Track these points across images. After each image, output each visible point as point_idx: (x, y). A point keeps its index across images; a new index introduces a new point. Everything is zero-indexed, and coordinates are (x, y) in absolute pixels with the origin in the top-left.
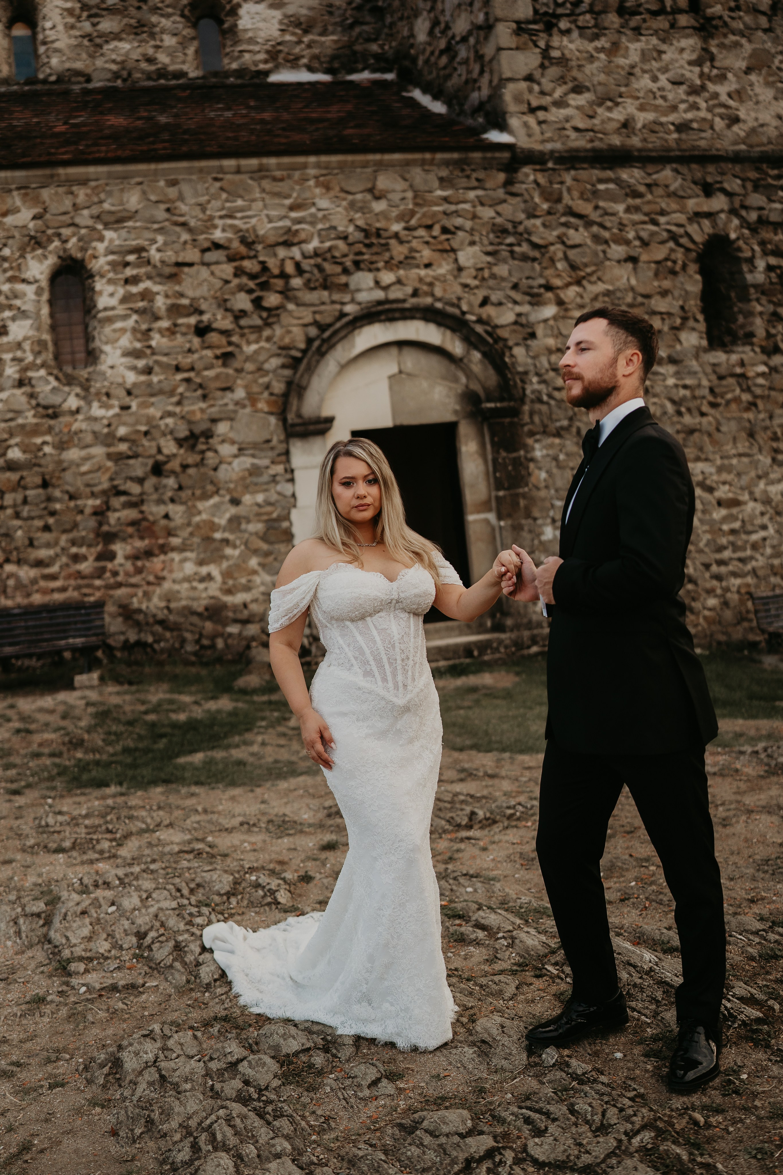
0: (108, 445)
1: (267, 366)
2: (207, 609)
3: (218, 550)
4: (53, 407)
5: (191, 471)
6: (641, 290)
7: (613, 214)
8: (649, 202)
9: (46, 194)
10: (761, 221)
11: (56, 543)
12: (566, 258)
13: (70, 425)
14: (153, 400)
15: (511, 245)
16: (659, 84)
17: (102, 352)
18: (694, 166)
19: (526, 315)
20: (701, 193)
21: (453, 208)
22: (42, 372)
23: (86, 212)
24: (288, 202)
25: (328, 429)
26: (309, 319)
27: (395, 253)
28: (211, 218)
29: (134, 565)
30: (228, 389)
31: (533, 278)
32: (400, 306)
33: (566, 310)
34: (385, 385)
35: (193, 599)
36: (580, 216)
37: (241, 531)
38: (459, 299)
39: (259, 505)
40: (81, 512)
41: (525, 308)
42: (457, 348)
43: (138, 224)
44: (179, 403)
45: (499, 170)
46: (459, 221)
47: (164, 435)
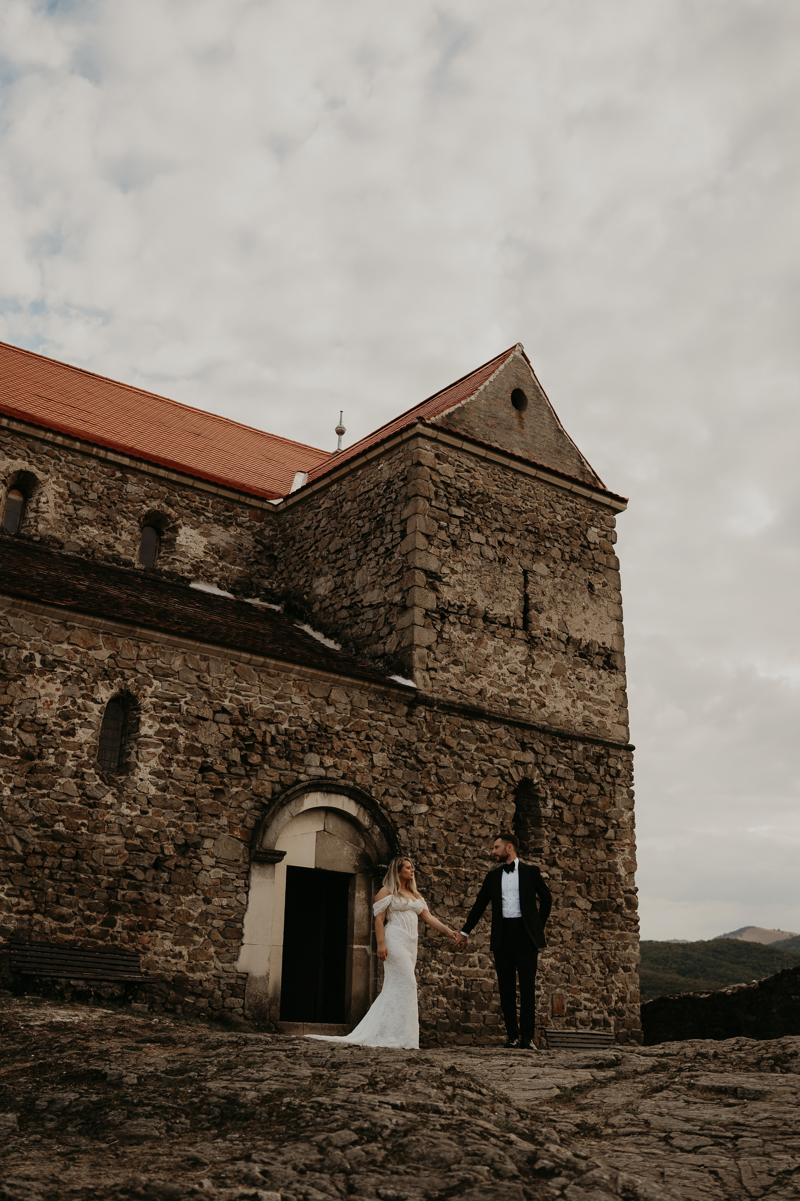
0: (127, 838)
1: (244, 805)
2: (174, 980)
3: (190, 935)
4: (95, 799)
5: (180, 871)
6: (479, 805)
7: (469, 751)
8: (490, 747)
9: (120, 642)
10: (553, 775)
11: (76, 905)
12: (437, 774)
13: (104, 815)
14: (164, 811)
15: (405, 757)
16: (502, 671)
17: (137, 766)
18: (517, 729)
19: (410, 807)
20: (520, 748)
21: (374, 723)
22: (92, 771)
23: (144, 662)
24: (274, 692)
25: (280, 860)
26: (276, 778)
27: (335, 745)
28: (225, 690)
29: (128, 934)
30: (218, 817)
31: (416, 784)
32: (334, 782)
33: (433, 809)
34: (314, 837)
35: (166, 970)
36: (449, 747)
37: (207, 925)
38: (371, 787)
39: (222, 906)
40: (99, 885)
41: (409, 803)
42: (366, 821)
43: (177, 681)
44: (180, 818)
45: (405, 704)
46: (376, 733)
47: (168, 840)
